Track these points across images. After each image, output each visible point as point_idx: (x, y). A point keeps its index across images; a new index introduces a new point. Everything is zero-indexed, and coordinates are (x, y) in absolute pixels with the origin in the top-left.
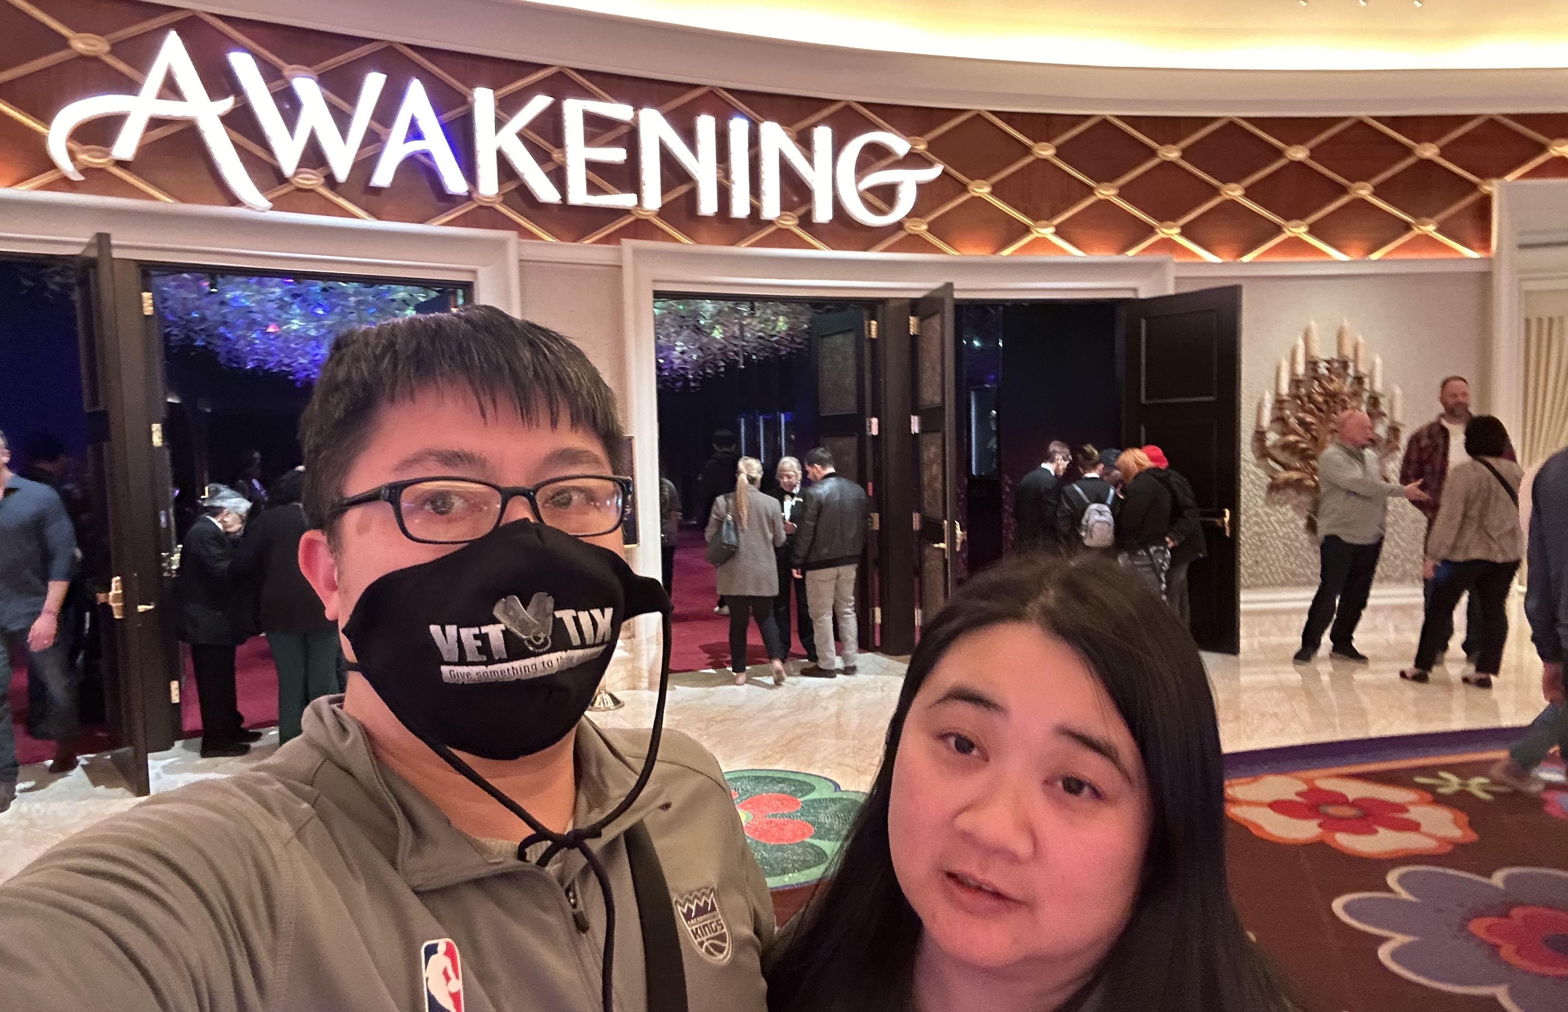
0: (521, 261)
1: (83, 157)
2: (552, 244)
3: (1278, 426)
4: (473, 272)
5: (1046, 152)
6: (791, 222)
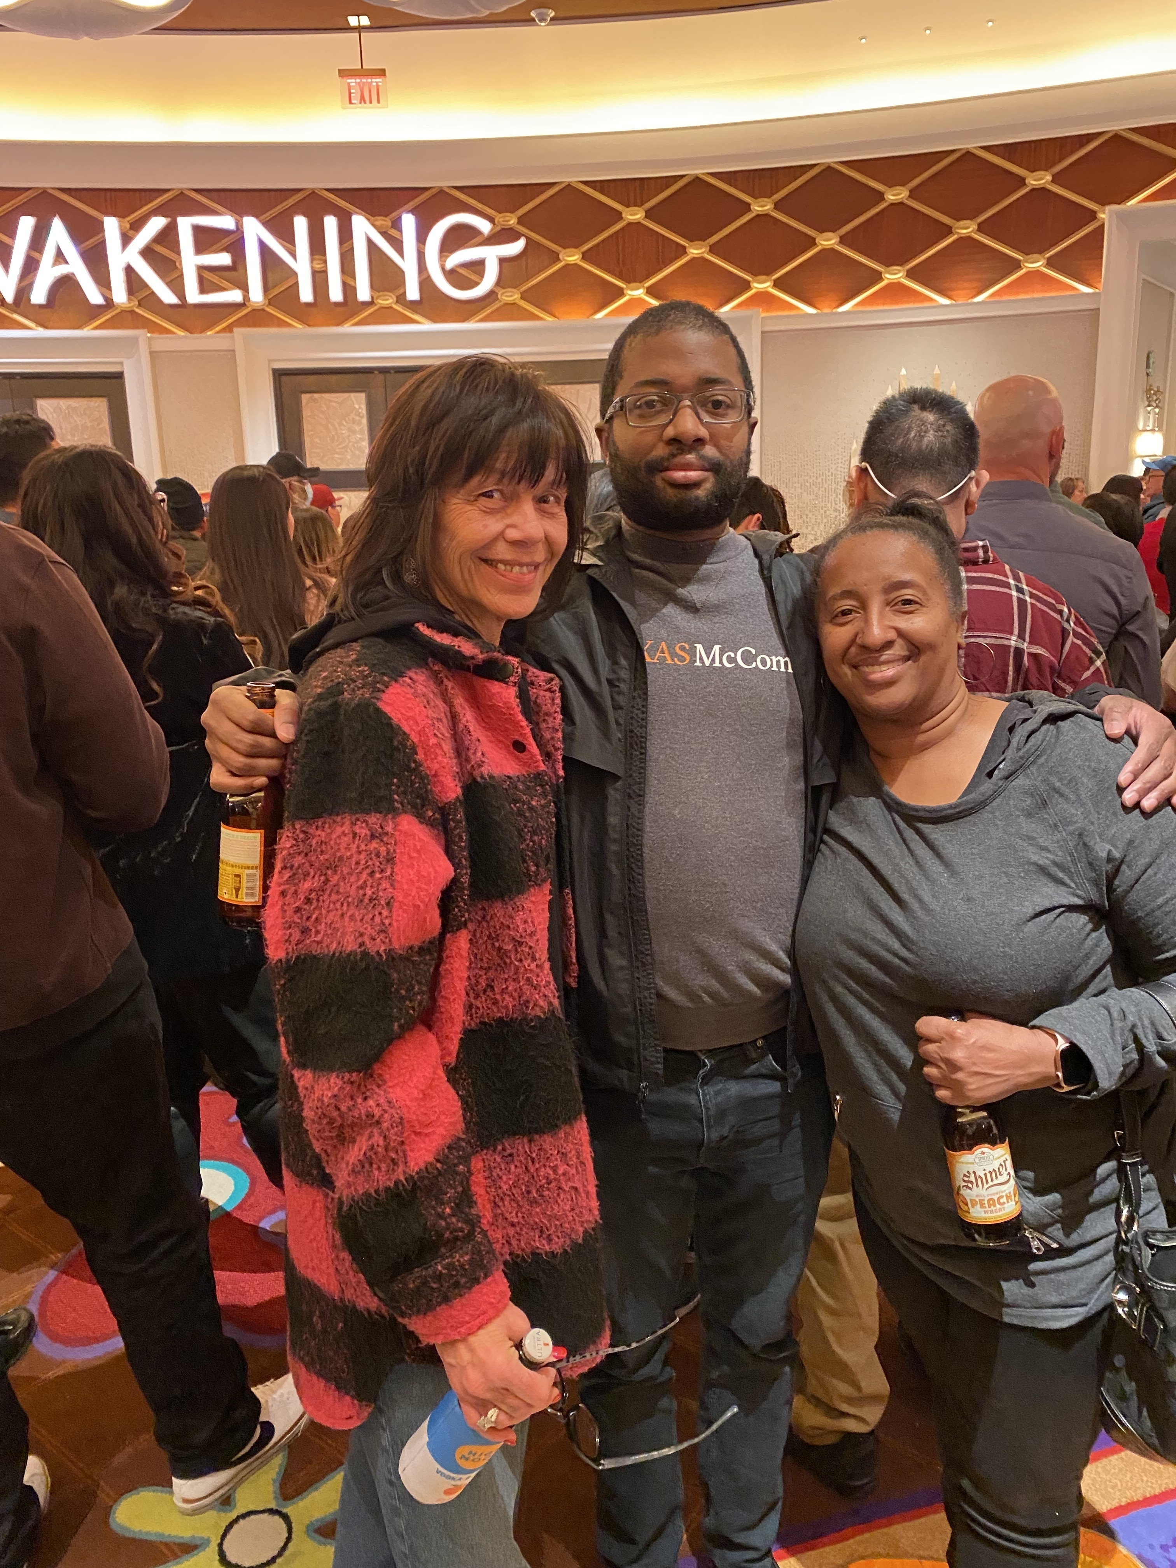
0: (151, 353)
2: (184, 337)
4: (121, 363)
5: (635, 215)
6: (388, 300)
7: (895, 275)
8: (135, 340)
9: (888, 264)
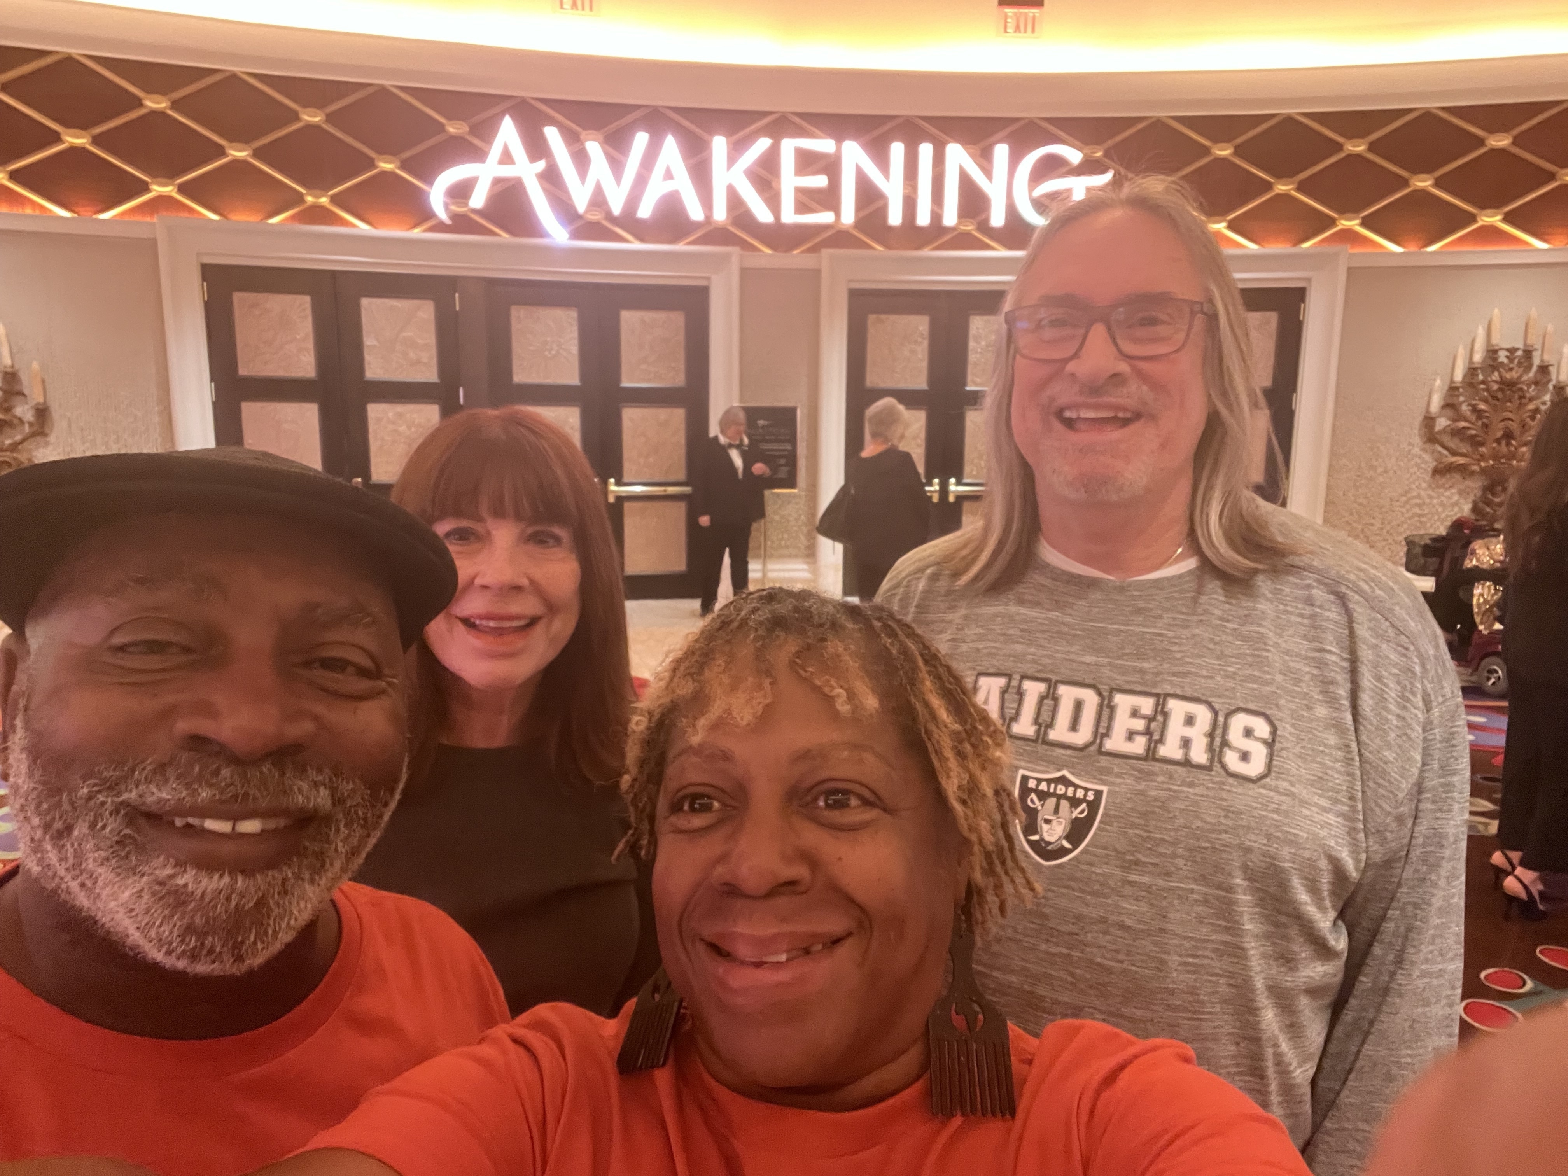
0: (742, 269)
1: (453, 208)
2: (770, 255)
3: (1449, 412)
4: (708, 279)
5: (1224, 151)
6: (970, 227)
7: (1493, 219)
8: (727, 257)
9: (1483, 207)
